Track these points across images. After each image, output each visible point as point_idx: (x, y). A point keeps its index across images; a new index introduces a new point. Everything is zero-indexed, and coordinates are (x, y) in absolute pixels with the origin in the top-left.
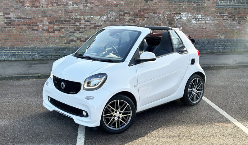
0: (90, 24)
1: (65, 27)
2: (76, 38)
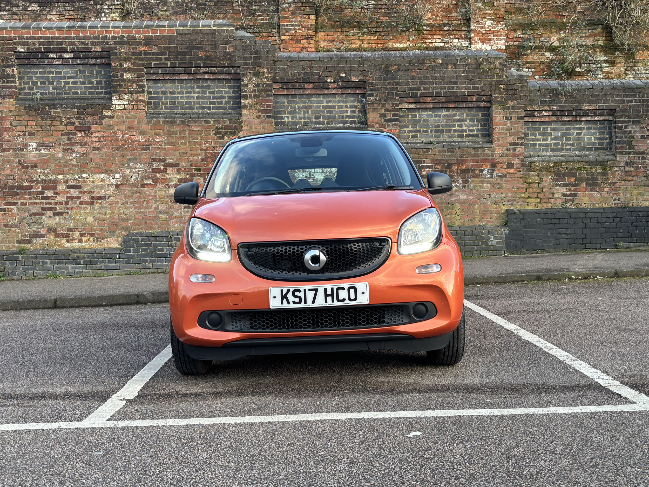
0: (81, 192)
1: (19, 202)
2: (46, 229)
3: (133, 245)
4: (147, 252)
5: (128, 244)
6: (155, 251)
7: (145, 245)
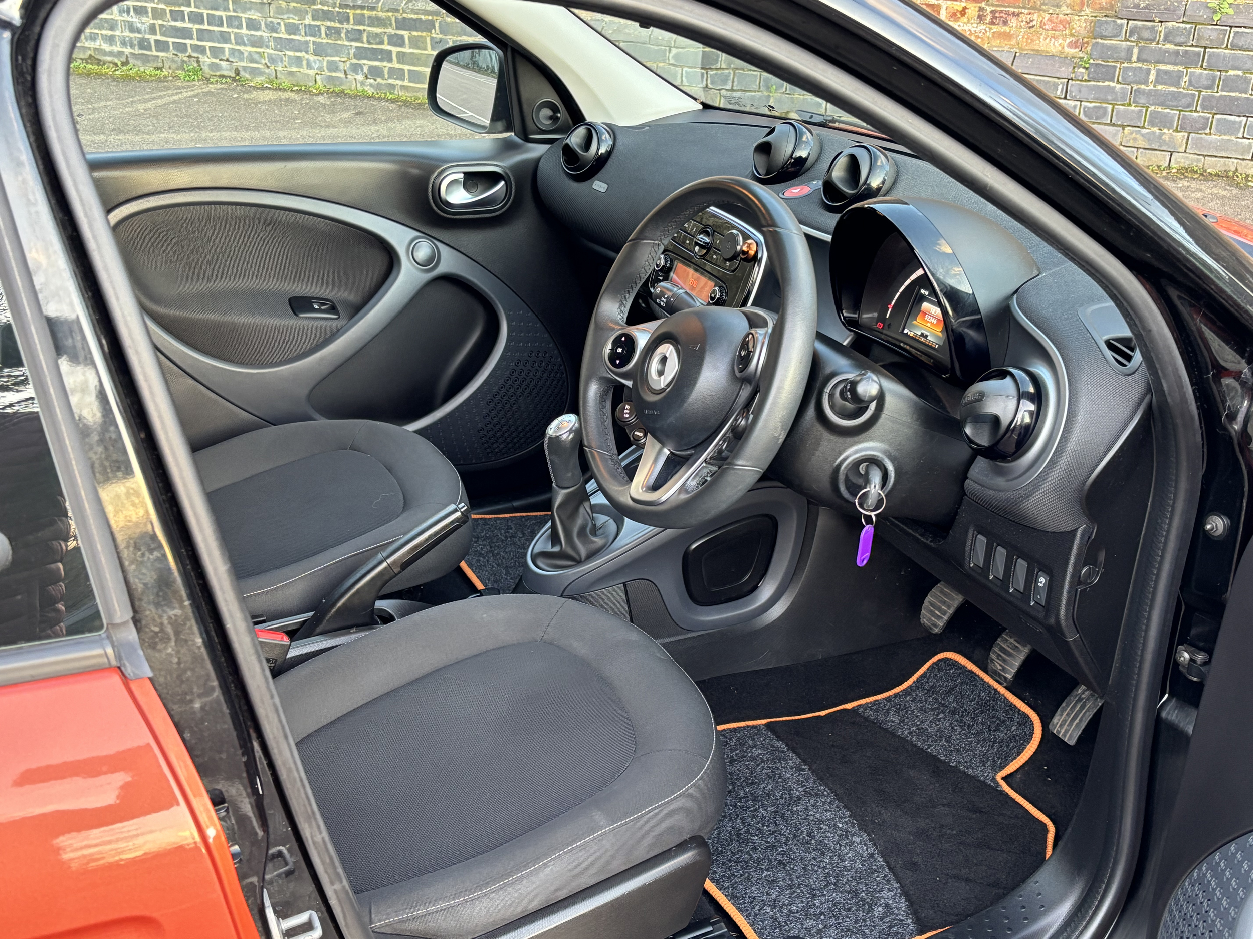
3: (1130, 50)
4: (1177, 85)
5: (1110, 47)
6: (1210, 87)
7: (1176, 57)
